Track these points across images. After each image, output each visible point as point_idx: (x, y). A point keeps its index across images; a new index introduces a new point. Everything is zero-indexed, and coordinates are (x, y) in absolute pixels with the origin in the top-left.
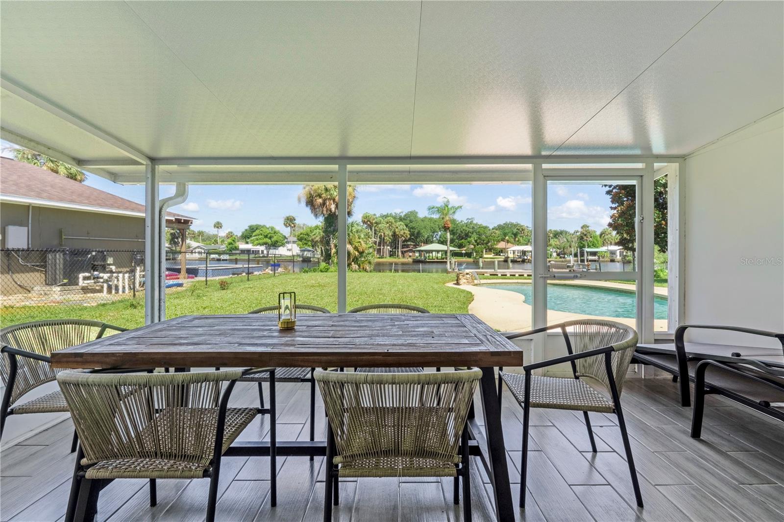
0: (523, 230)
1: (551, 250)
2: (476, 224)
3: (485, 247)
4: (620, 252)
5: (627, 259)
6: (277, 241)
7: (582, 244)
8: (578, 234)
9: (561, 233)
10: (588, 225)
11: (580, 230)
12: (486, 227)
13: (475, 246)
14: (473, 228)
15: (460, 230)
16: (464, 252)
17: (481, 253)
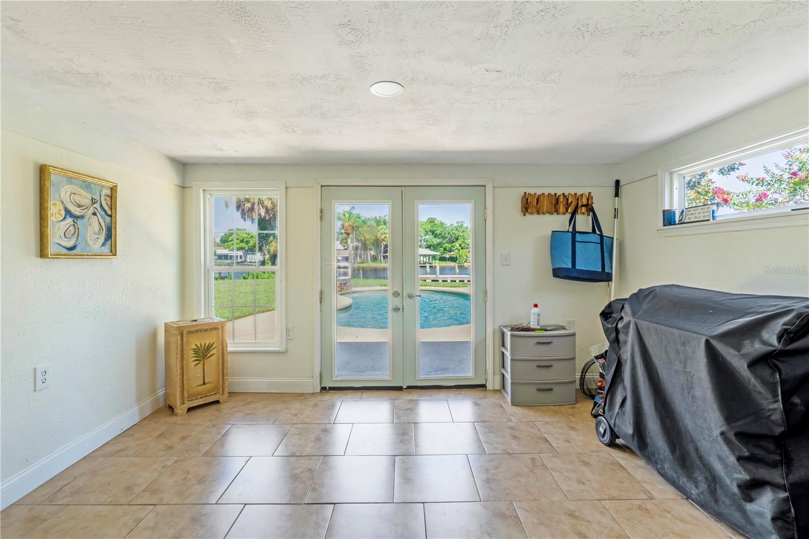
13: (459, 250)
14: (463, 231)
15: (449, 234)
16: (447, 256)
17: (465, 257)
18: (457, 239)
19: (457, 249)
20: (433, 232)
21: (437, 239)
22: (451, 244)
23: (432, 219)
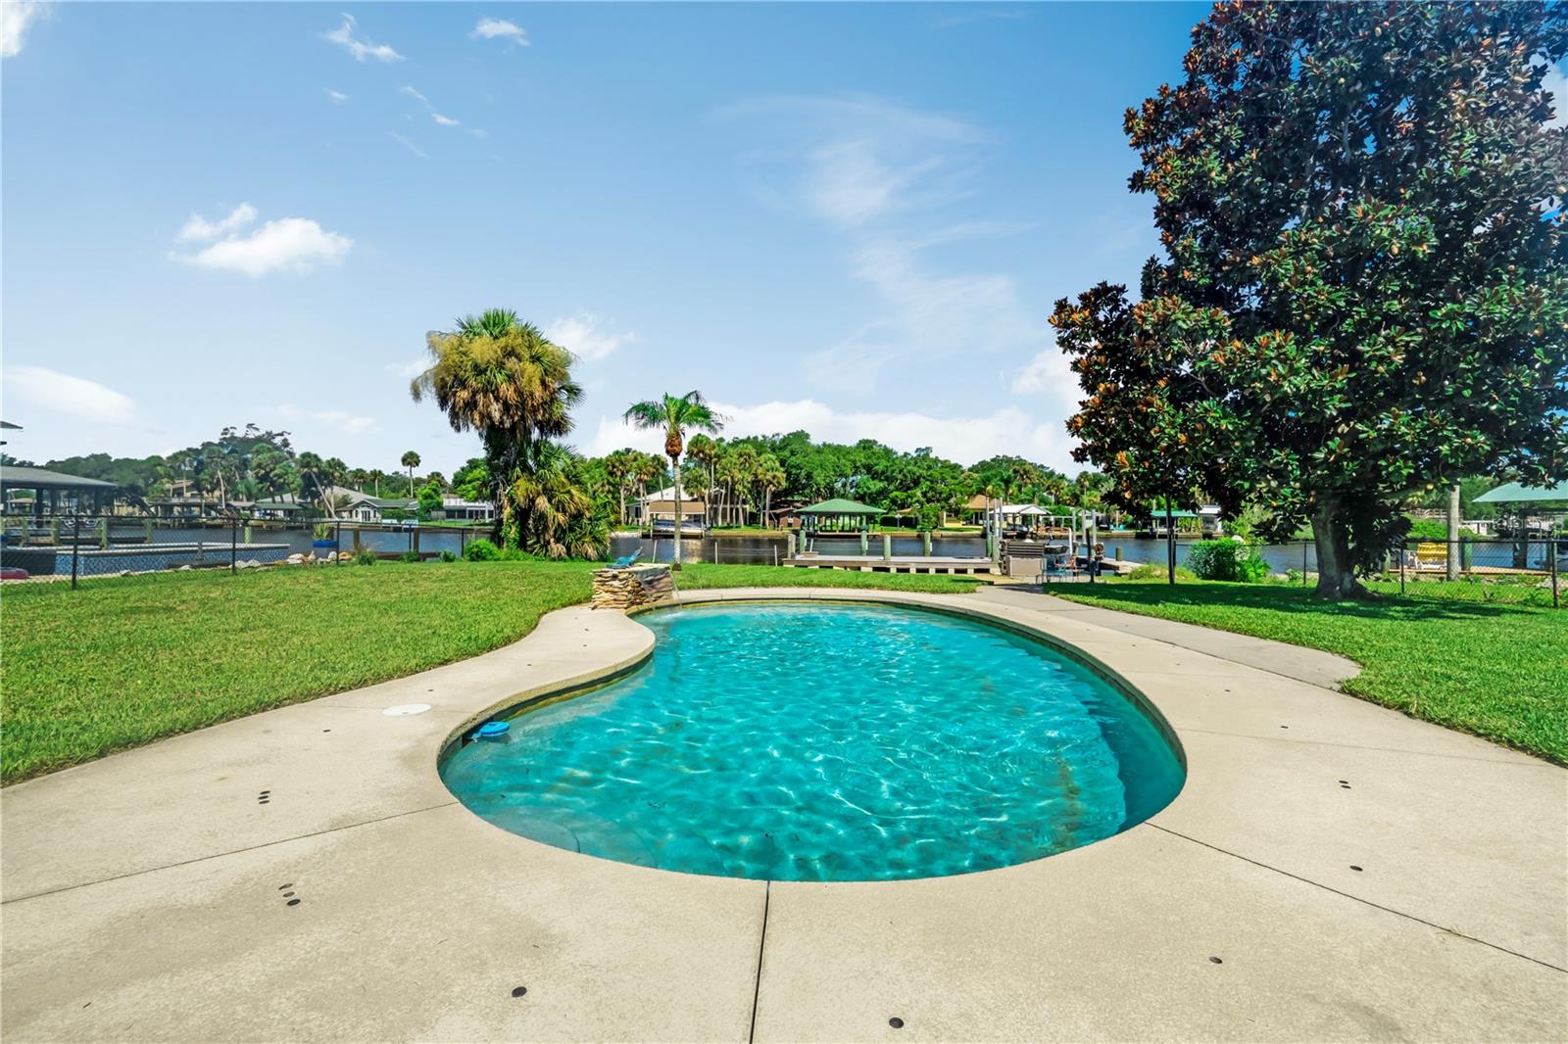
0: (1026, 472)
1: (1080, 515)
2: (936, 460)
3: (943, 507)
12: (956, 467)
13: (922, 505)
14: (929, 468)
15: (901, 471)
16: (899, 516)
17: (934, 519)
18: (916, 483)
19: (917, 501)
20: (869, 469)
21: (876, 481)
22: (906, 491)
23: (867, 441)
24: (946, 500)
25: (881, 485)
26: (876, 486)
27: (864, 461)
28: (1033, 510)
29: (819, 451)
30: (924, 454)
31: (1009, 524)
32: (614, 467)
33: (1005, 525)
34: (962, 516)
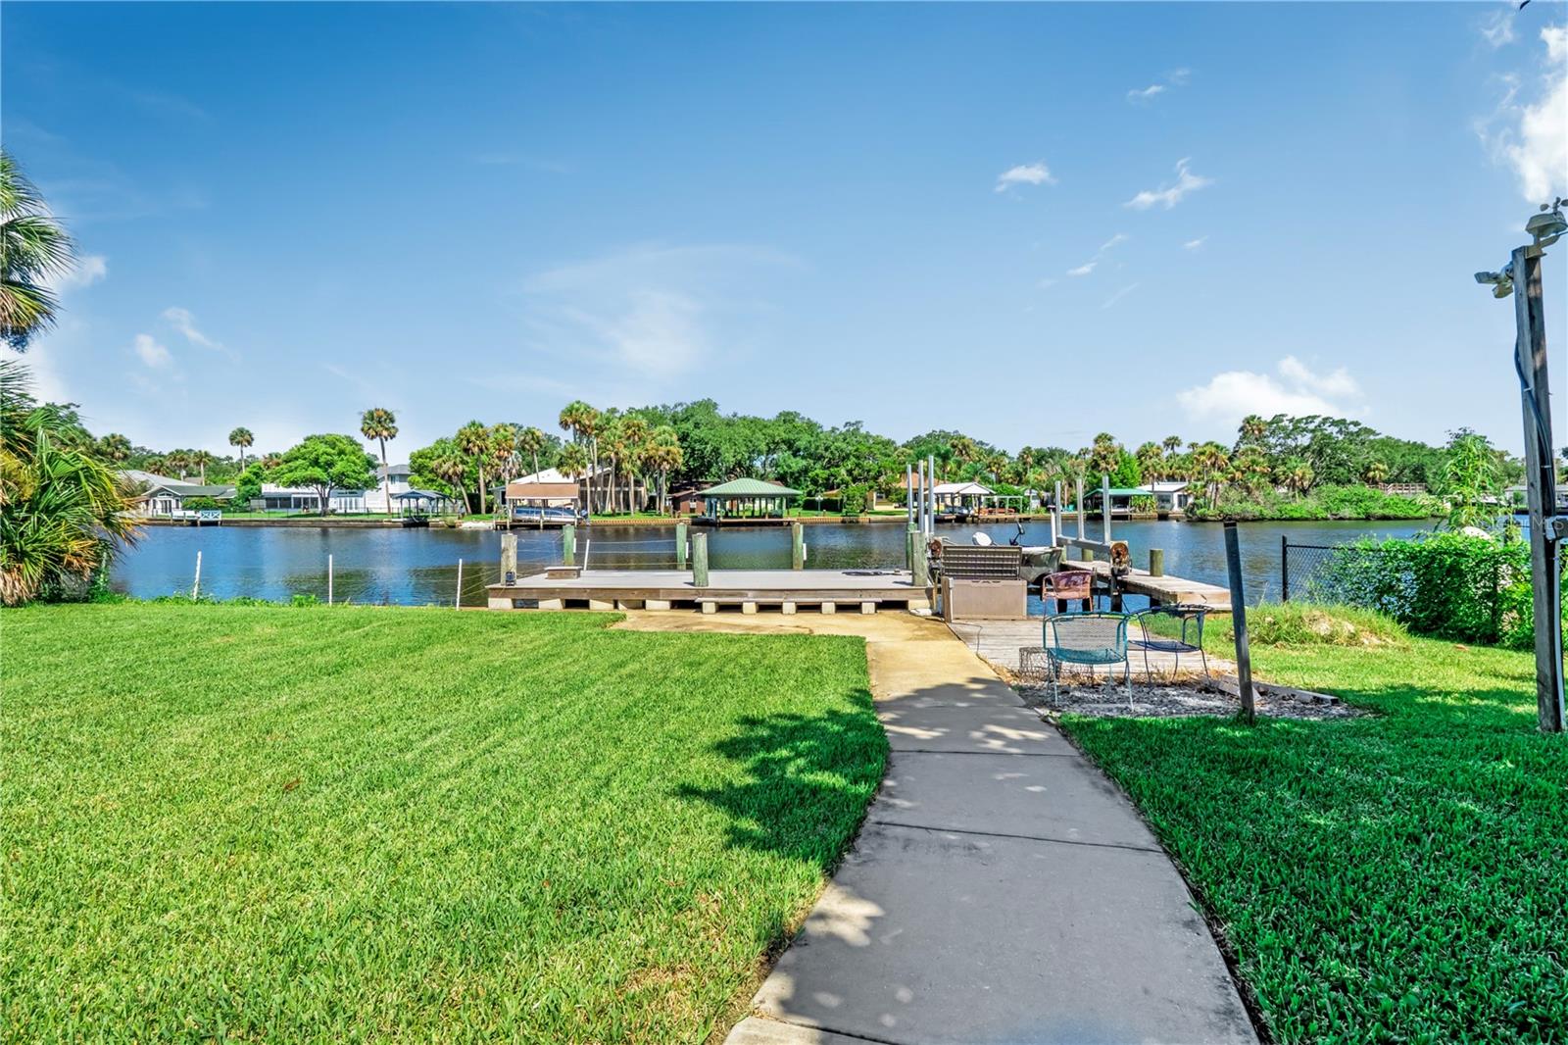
0: (965, 447)
1: (1027, 494)
2: (867, 436)
3: (871, 488)
4: (1179, 496)
5: (1198, 512)
6: (343, 474)
7: (1095, 477)
8: (1088, 457)
9: (1052, 453)
10: (1110, 434)
11: (1091, 446)
12: (888, 443)
13: (847, 485)
14: (859, 443)
16: (821, 499)
18: (844, 459)
19: (842, 481)
20: (790, 444)
21: (798, 459)
22: (828, 470)
23: (788, 414)
24: (875, 478)
25: (804, 463)
26: (796, 464)
27: (784, 436)
28: (973, 489)
29: (729, 424)
30: (854, 428)
31: (947, 506)
32: (469, 442)
33: (942, 508)
34: (894, 497)
